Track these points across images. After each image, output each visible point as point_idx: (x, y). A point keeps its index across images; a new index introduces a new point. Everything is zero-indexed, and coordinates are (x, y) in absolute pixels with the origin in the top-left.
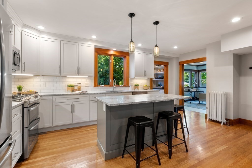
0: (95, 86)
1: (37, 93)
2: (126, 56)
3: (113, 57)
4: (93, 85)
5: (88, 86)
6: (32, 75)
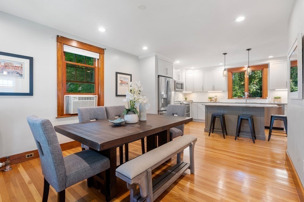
0: (229, 98)
1: (192, 101)
2: (264, 68)
4: (227, 98)
5: (223, 98)
6: (191, 92)
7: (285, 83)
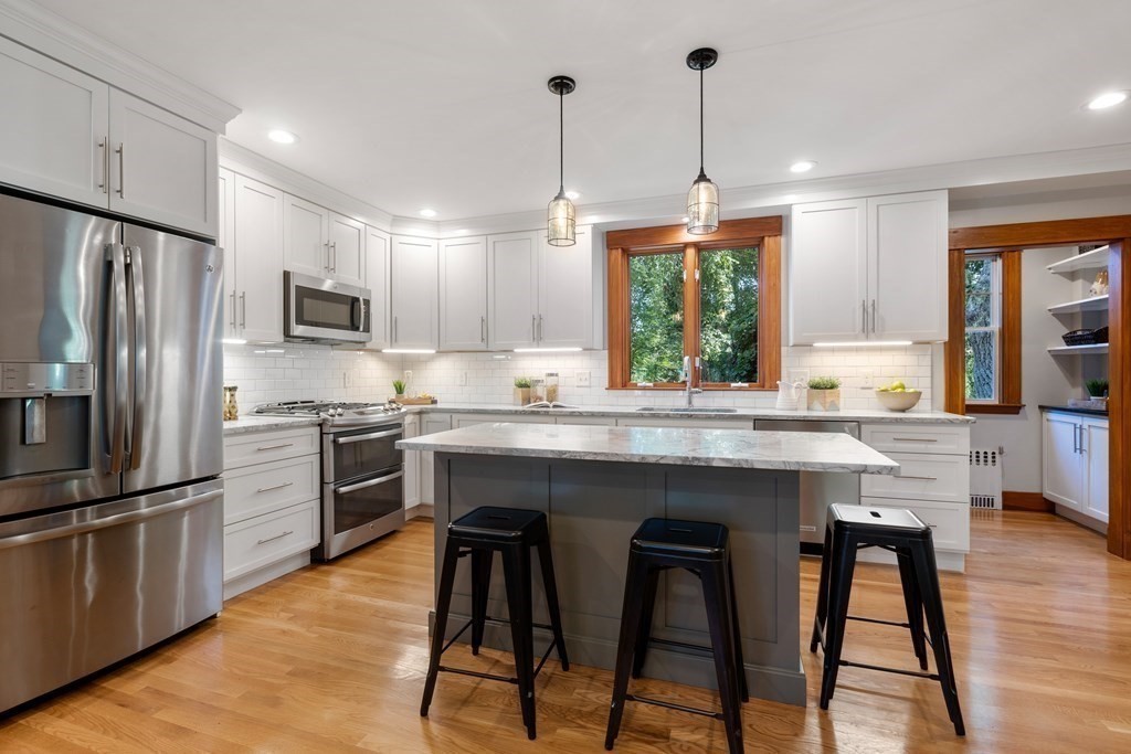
0: (612, 385)
1: (434, 402)
2: (763, 238)
3: (691, 253)
4: (606, 383)
5: (587, 383)
6: (433, 352)
7: (859, 312)
